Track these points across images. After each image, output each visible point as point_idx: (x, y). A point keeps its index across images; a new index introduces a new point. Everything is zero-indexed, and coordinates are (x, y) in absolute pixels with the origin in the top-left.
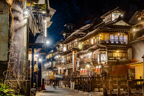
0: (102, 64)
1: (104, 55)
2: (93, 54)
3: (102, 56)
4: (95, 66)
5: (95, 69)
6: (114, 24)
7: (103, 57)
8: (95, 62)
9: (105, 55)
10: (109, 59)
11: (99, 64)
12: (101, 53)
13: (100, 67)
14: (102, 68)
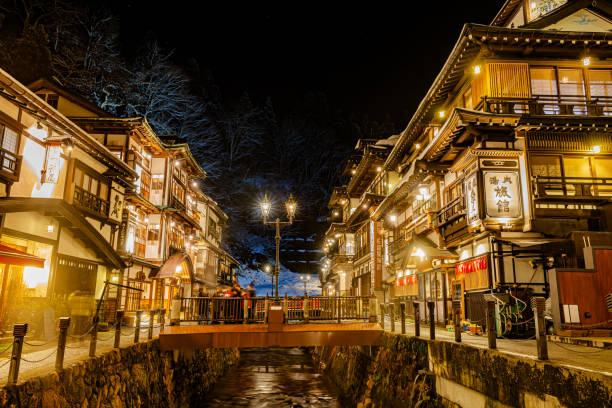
0: (497, 232)
1: (509, 175)
2: (442, 189)
3: (494, 181)
4: (453, 249)
5: (455, 266)
7: (500, 185)
8: (450, 228)
9: (513, 176)
10: (543, 199)
11: (479, 232)
12: (485, 163)
13: (482, 249)
14: (500, 252)
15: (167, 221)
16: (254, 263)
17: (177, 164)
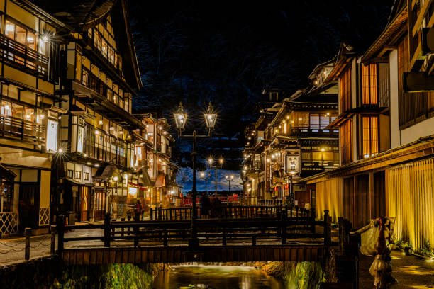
0: (291, 176)
3: (291, 159)
6: (323, 93)
7: (293, 160)
9: (297, 158)
10: (303, 166)
12: (288, 153)
15: (157, 159)
16: (183, 161)
17: (161, 128)
